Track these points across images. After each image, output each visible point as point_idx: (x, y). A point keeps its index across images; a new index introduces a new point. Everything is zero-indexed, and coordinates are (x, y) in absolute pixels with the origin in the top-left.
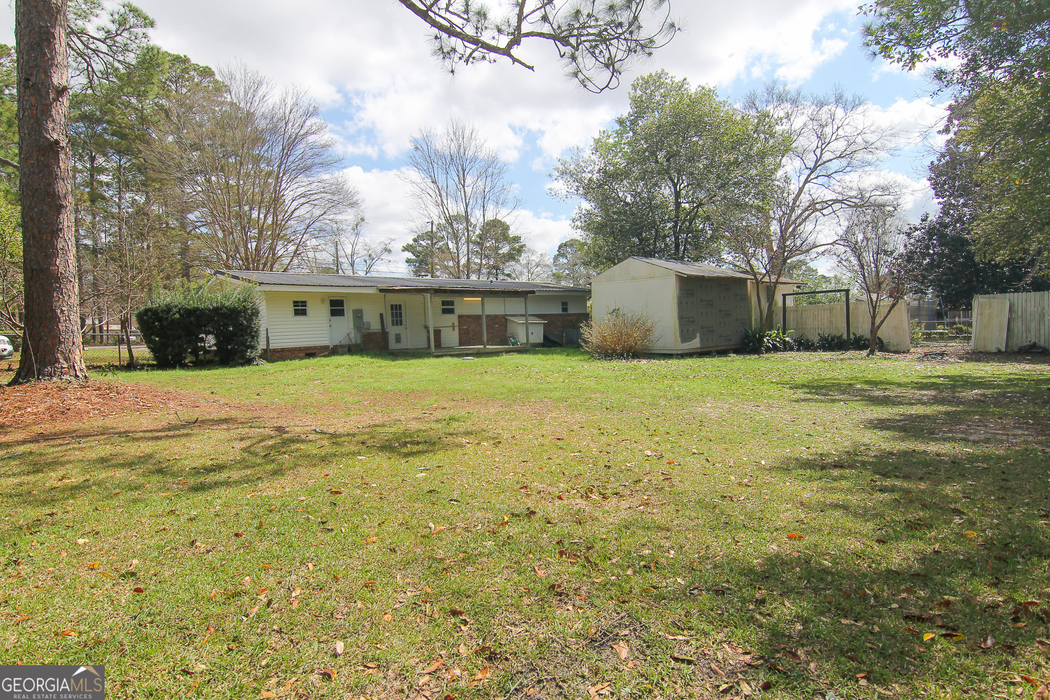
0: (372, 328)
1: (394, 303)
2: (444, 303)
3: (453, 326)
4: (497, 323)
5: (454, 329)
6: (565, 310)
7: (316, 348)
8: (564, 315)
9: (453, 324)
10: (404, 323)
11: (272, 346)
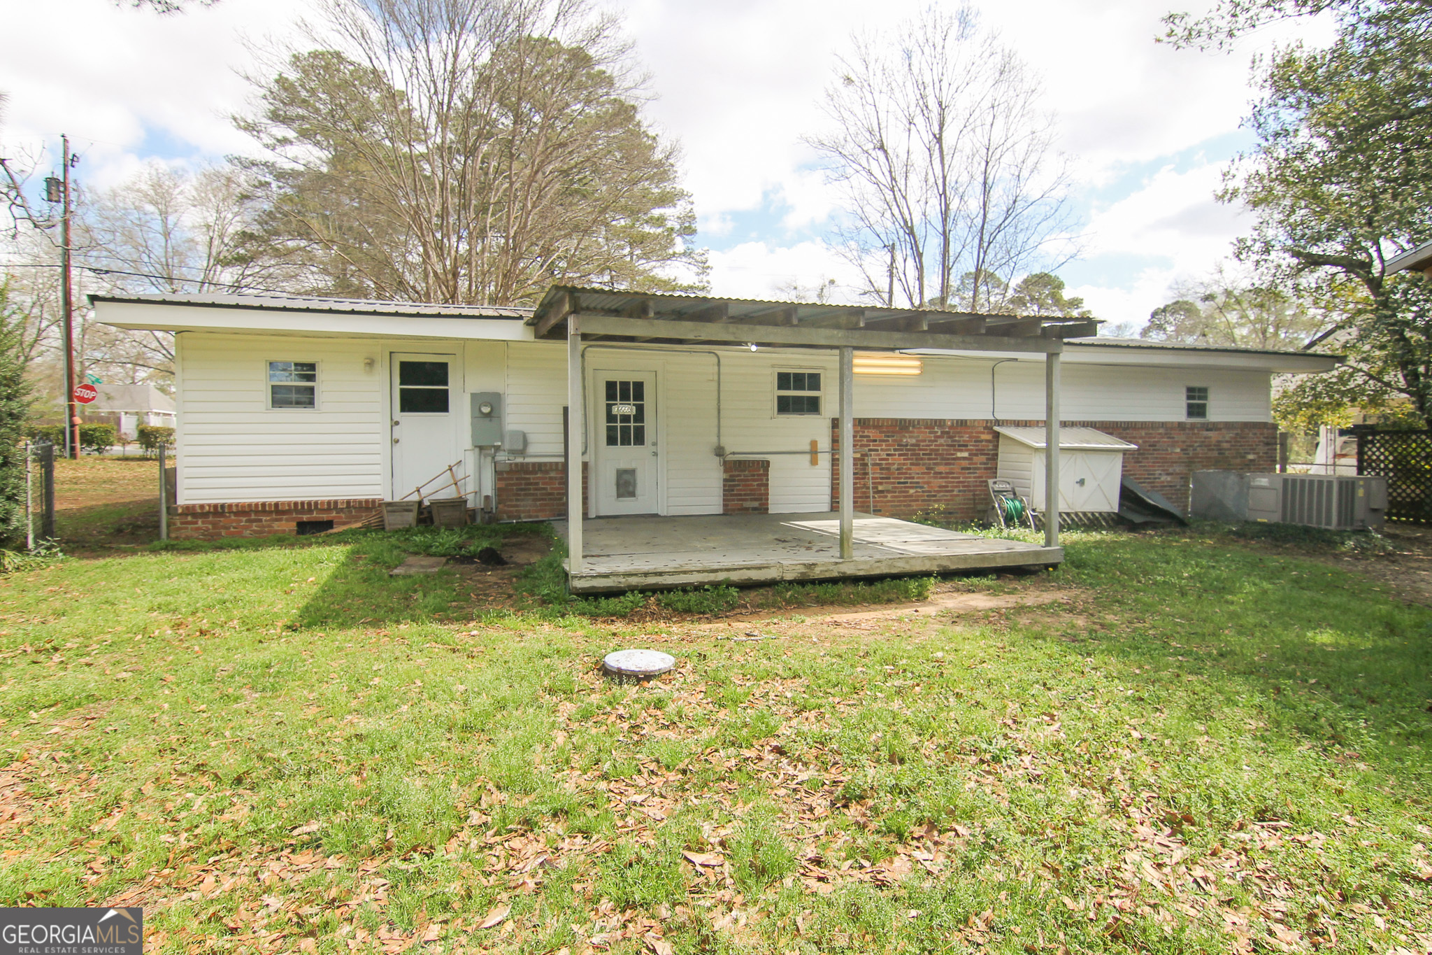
0: (532, 449)
1: (618, 377)
2: (784, 380)
3: (814, 452)
4: (963, 446)
5: (814, 462)
6: (1196, 410)
7: (332, 506)
8: (1193, 426)
9: (814, 444)
10: (649, 435)
11: (185, 497)
